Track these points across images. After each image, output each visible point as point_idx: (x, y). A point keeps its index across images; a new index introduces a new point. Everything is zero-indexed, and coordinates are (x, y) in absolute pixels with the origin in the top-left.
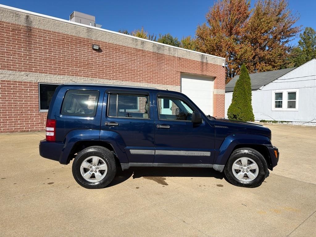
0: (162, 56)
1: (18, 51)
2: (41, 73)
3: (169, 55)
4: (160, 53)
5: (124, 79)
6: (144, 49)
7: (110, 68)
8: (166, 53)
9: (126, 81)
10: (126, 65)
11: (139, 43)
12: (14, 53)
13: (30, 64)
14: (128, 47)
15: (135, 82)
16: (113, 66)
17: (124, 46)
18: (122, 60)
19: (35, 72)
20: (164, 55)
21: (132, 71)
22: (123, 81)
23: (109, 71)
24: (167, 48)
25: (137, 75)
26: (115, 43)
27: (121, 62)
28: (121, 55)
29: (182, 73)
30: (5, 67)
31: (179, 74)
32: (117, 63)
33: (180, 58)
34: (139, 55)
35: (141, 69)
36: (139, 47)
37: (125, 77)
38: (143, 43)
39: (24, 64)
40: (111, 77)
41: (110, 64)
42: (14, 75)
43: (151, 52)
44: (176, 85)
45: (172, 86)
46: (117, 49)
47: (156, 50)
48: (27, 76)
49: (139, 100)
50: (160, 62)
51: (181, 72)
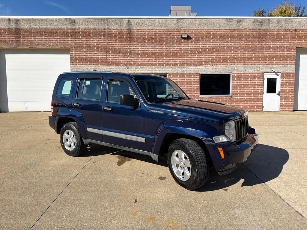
0: (266, 32)
1: (122, 50)
2: (138, 65)
3: (277, 29)
4: (263, 28)
5: (213, 63)
6: (240, 28)
7: (199, 54)
8: (273, 26)
9: (217, 65)
10: (217, 48)
11: (235, 22)
12: (120, 52)
13: (130, 59)
14: (220, 30)
15: (228, 65)
16: (202, 52)
17: (215, 29)
18: (213, 44)
19: (134, 65)
20: (270, 29)
21: (224, 53)
22: (212, 65)
23: (198, 57)
24: (275, 21)
25: (230, 57)
26: (206, 27)
27: (212, 46)
28: (211, 39)
29: (298, 48)
30: (114, 63)
31: (294, 50)
32: (206, 48)
33: (296, 30)
34: (234, 35)
35: (235, 50)
36: (235, 27)
37: (215, 61)
38: (239, 21)
39: (126, 60)
40: (199, 63)
41: (199, 50)
42: (119, 69)
43: (251, 29)
44: (288, 64)
45: (282, 66)
46: (207, 33)
47: (257, 26)
48: (128, 69)
49: (232, 84)
50: (264, 39)
51: (296, 47)
